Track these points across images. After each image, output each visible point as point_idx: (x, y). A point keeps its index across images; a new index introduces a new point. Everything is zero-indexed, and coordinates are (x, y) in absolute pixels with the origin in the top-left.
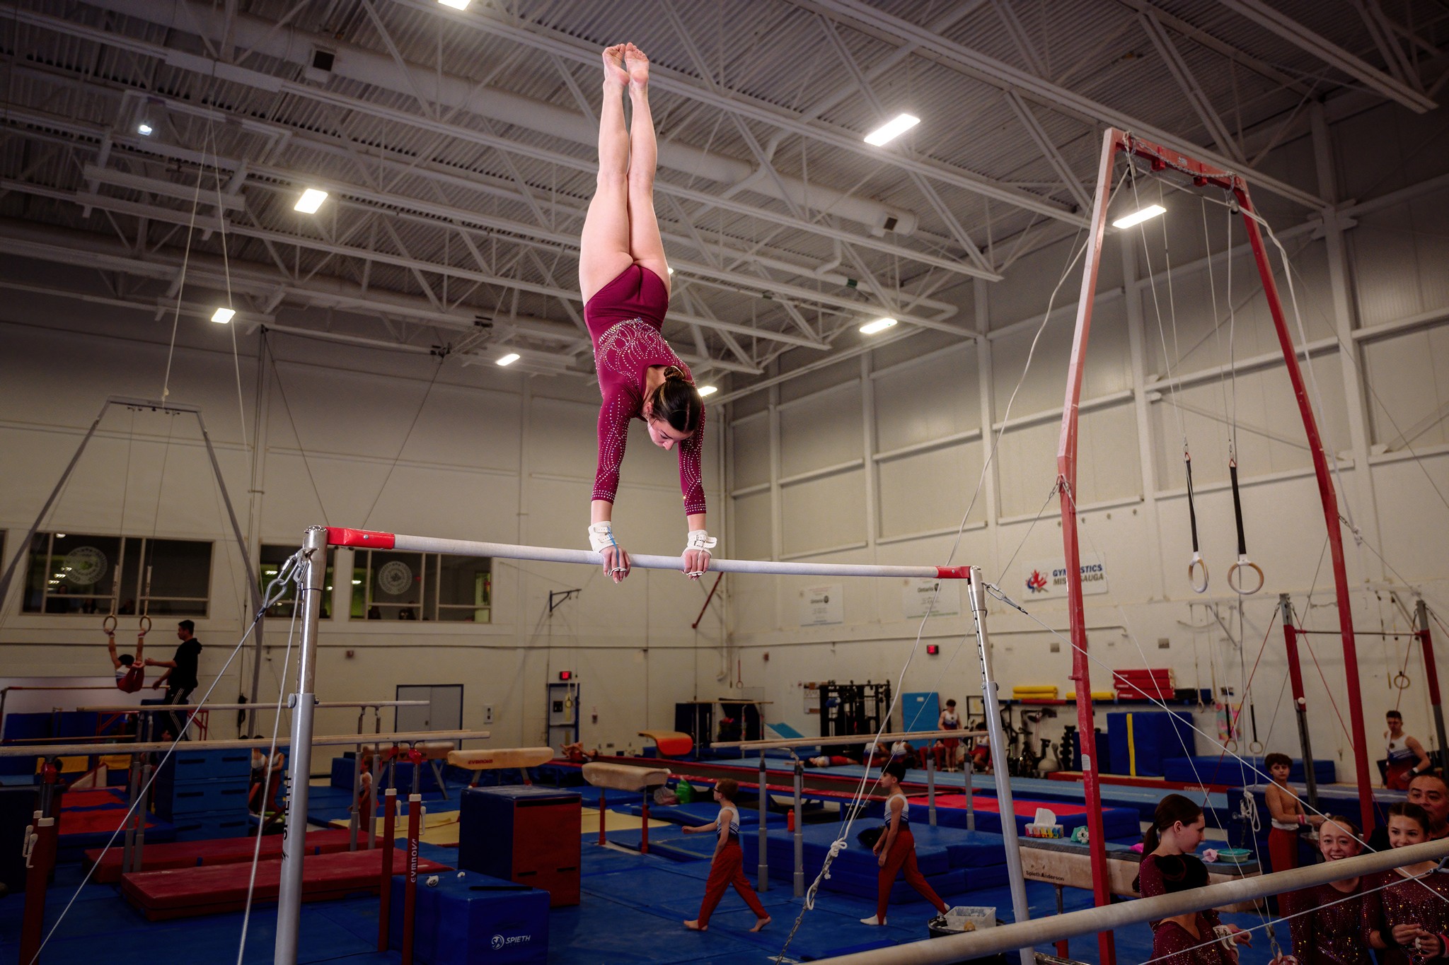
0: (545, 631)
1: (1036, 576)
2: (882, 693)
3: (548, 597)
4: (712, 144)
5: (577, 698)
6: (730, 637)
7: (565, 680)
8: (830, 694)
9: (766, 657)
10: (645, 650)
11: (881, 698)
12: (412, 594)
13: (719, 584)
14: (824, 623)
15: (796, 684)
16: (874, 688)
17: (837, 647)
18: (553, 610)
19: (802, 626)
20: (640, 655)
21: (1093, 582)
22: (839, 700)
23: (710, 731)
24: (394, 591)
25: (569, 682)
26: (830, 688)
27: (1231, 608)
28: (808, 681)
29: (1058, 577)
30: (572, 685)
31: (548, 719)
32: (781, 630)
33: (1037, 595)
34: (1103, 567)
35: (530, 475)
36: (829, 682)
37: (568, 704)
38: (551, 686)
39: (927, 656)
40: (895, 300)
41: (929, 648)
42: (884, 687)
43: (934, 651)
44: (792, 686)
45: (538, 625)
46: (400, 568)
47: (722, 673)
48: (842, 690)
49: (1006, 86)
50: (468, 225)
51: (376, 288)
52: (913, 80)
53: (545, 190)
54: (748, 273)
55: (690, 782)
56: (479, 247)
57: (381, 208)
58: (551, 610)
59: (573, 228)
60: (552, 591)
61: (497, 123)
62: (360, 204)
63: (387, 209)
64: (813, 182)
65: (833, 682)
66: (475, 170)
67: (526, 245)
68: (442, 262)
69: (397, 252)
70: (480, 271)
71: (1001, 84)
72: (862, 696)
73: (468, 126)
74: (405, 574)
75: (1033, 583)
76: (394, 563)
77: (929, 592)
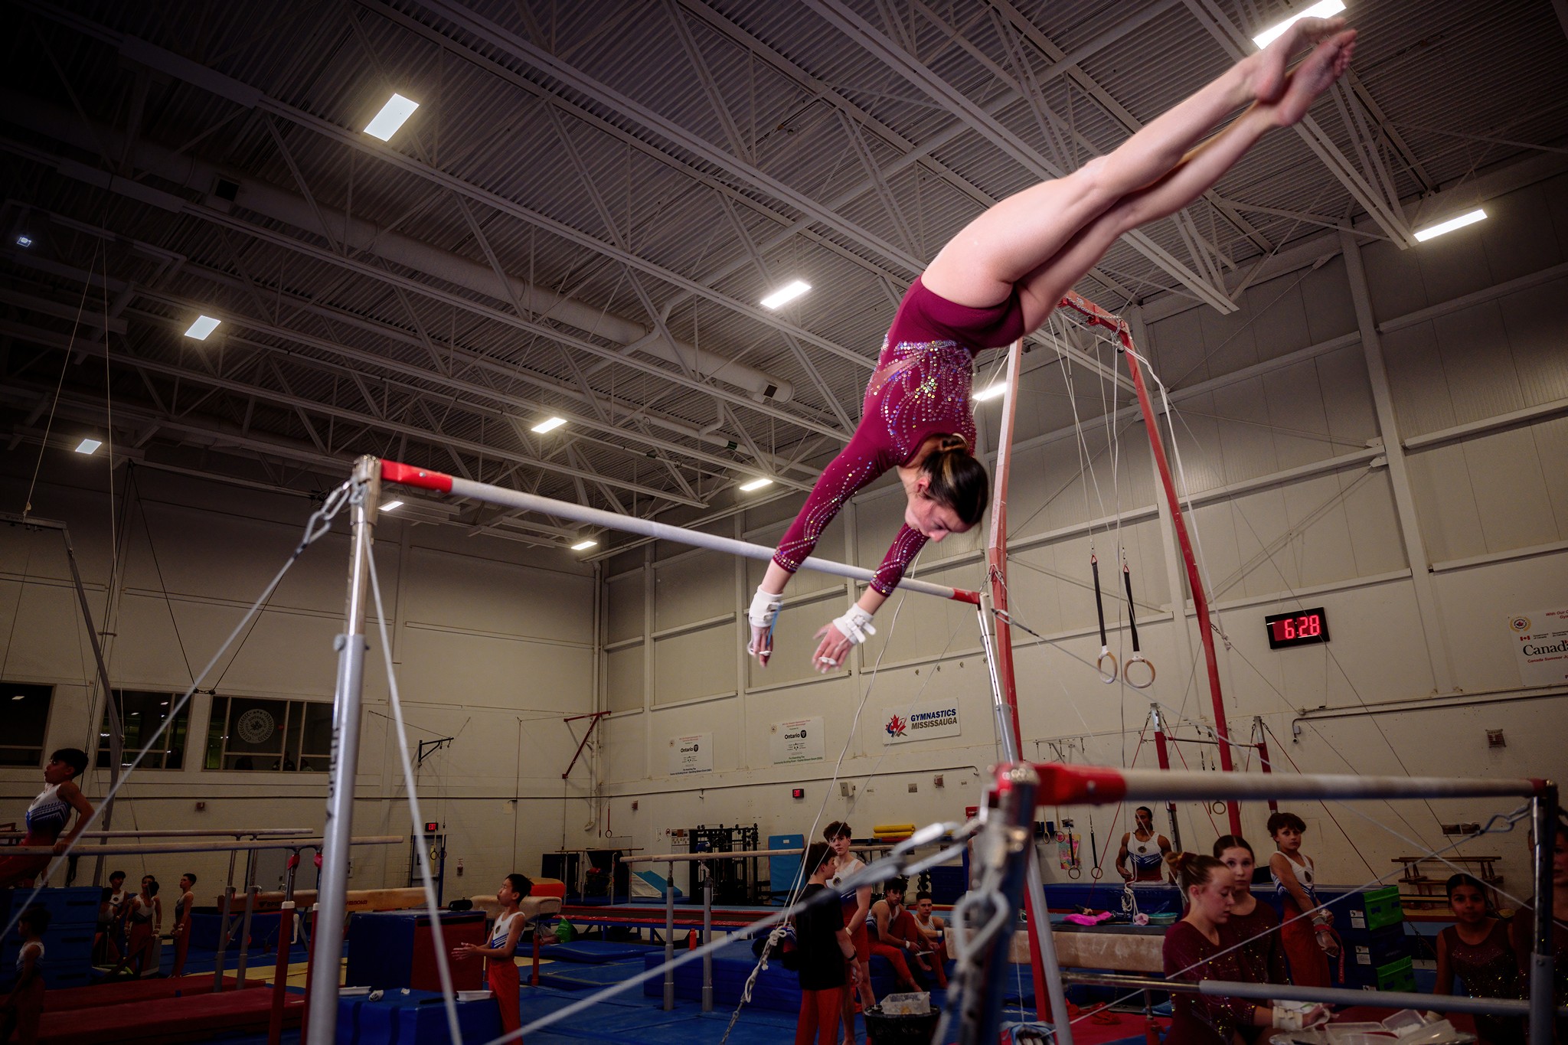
1: (896, 720)
2: (749, 837)
3: (418, 746)
4: (609, 306)
5: (443, 849)
6: (599, 786)
7: (430, 833)
8: (699, 839)
9: (635, 806)
10: (515, 801)
11: (749, 841)
12: (273, 743)
13: (590, 735)
14: (693, 771)
15: (665, 831)
16: (742, 831)
17: (705, 792)
18: (422, 760)
19: (672, 774)
20: (508, 806)
21: (949, 724)
22: (708, 844)
23: (578, 880)
24: (255, 740)
25: (436, 833)
26: (699, 833)
27: (1071, 746)
28: (675, 828)
29: (916, 721)
30: (439, 837)
31: (411, 872)
32: (651, 777)
33: (897, 739)
34: (957, 712)
35: (406, 622)
36: (699, 827)
37: (433, 856)
39: (793, 799)
40: (771, 464)
41: (794, 791)
42: (751, 831)
43: (800, 794)
44: (660, 833)
46: (263, 716)
47: (590, 823)
48: (710, 834)
49: (879, 271)
50: (361, 370)
51: (257, 429)
52: (799, 259)
53: (441, 341)
54: (637, 430)
55: (571, 921)
56: (371, 392)
57: (272, 345)
58: (420, 761)
59: (470, 374)
60: (421, 741)
61: (403, 267)
62: (251, 340)
63: (279, 347)
64: (702, 348)
65: (703, 826)
66: (371, 317)
67: (419, 393)
68: (331, 404)
69: (284, 392)
70: (370, 413)
71: (875, 268)
72: (731, 841)
73: (375, 265)
74: (267, 722)
75: (893, 728)
76: (256, 710)
77: (796, 738)
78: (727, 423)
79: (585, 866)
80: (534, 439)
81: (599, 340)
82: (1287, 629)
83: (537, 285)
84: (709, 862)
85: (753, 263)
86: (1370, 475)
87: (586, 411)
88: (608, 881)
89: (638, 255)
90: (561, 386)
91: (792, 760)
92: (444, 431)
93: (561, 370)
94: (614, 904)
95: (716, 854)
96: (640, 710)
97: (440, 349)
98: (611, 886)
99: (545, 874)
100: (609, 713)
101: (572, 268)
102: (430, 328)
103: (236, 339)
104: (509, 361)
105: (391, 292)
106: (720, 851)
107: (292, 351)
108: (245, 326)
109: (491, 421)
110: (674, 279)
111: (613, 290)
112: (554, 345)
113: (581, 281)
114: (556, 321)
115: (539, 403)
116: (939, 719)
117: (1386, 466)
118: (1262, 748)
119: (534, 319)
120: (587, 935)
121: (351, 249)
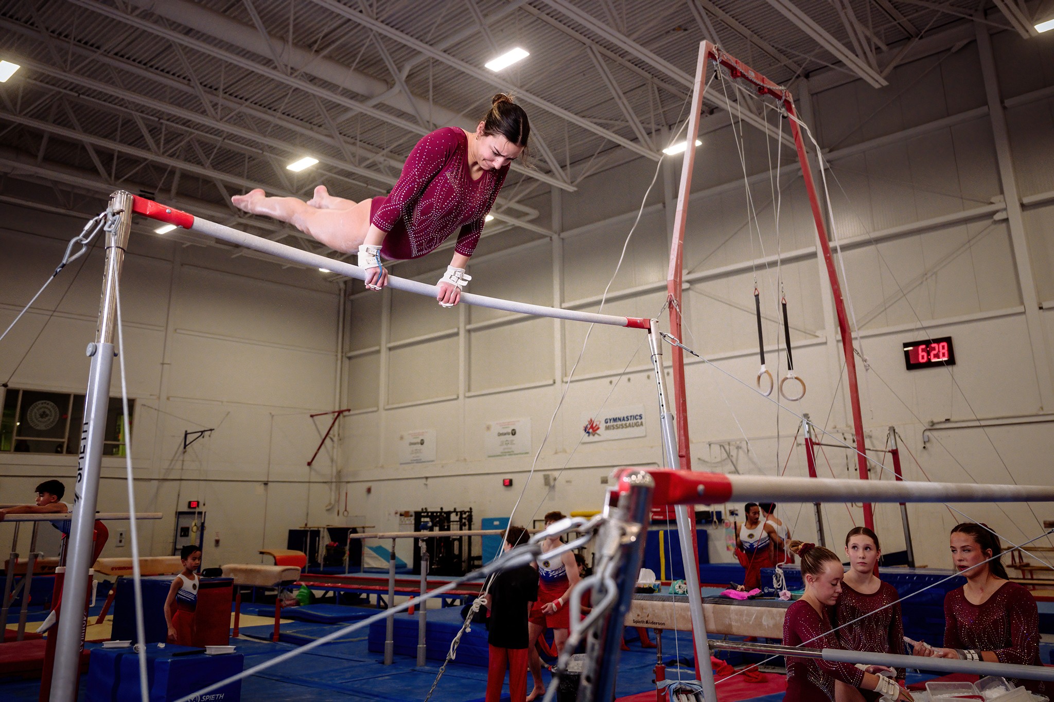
0: (178, 465)
1: (591, 422)
2: (465, 518)
3: (183, 435)
4: (358, 63)
5: (203, 524)
6: (339, 473)
7: (193, 510)
8: (423, 520)
9: (369, 490)
10: (266, 484)
11: (465, 523)
12: (58, 430)
13: (332, 429)
14: (419, 461)
15: (393, 512)
16: (459, 514)
17: (429, 480)
18: (187, 447)
19: (401, 464)
20: (260, 488)
21: (635, 427)
22: (430, 524)
23: (318, 552)
24: (42, 427)
25: (197, 510)
26: (423, 514)
27: (738, 448)
28: (403, 509)
29: (609, 424)
30: (200, 513)
31: (175, 543)
32: (382, 467)
33: (591, 438)
34: (643, 416)
35: (176, 330)
36: (422, 509)
37: (195, 529)
38: (179, 514)
39: (503, 487)
41: (504, 481)
42: (467, 514)
43: (509, 484)
44: (390, 514)
45: (172, 460)
46: (49, 407)
47: (330, 504)
48: (432, 516)
49: (588, 41)
50: (142, 112)
51: (50, 160)
52: (521, 29)
53: (212, 89)
54: (378, 171)
55: (310, 587)
56: (150, 131)
57: (65, 88)
58: (185, 448)
59: (235, 120)
60: (186, 431)
61: (180, 25)
62: (47, 83)
63: (71, 90)
64: (435, 102)
65: (426, 509)
66: (151, 67)
67: (191, 133)
68: (115, 140)
69: (74, 129)
70: (149, 150)
71: (585, 40)
72: (449, 521)
73: (155, 22)
74: (53, 411)
75: (589, 429)
76: (43, 401)
77: (507, 436)
79: (325, 540)
80: (290, 176)
81: (347, 93)
82: (921, 354)
83: (295, 45)
84: (430, 541)
85: (480, 32)
86: (993, 226)
87: (337, 154)
88: (344, 553)
89: (382, 22)
90: (313, 131)
91: (503, 454)
92: (213, 166)
93: (314, 118)
94: (349, 573)
95: (437, 532)
96: (375, 409)
97: (209, 96)
98: (346, 558)
99: (291, 546)
100: (349, 410)
101: (326, 31)
102: (202, 78)
103: (34, 82)
104: (270, 109)
105: (169, 46)
106: (440, 530)
107: (83, 94)
108: (41, 70)
109: (254, 160)
110: (412, 43)
111: (360, 51)
112: (308, 96)
113: (333, 42)
114: (311, 76)
115: (294, 145)
116: (628, 422)
117: (1006, 220)
118: (895, 453)
119: (291, 74)
120: (323, 599)
121: (135, 8)
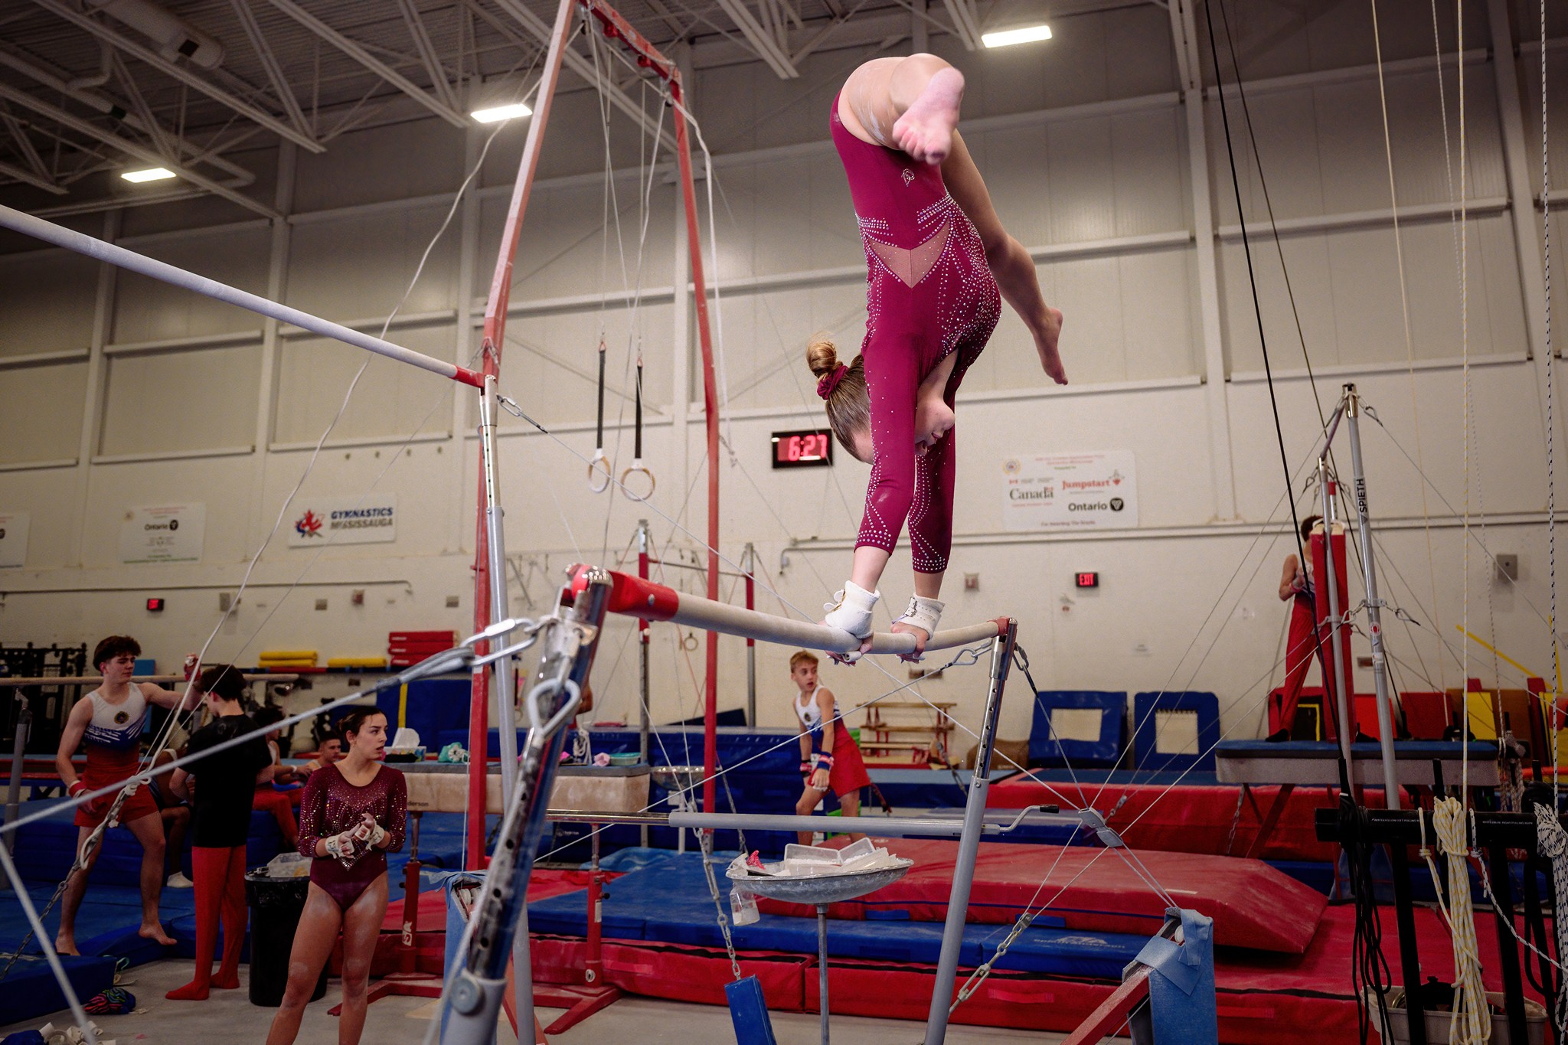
1: (310, 517)
21: (382, 526)
27: (532, 564)
29: (337, 520)
33: (306, 540)
34: (394, 511)
39: (148, 610)
40: (175, 149)
41: (149, 602)
43: (157, 606)
75: (304, 526)
77: (162, 531)
78: (113, 78)
82: (793, 448)
91: (152, 559)
116: (368, 519)
118: (749, 579)
